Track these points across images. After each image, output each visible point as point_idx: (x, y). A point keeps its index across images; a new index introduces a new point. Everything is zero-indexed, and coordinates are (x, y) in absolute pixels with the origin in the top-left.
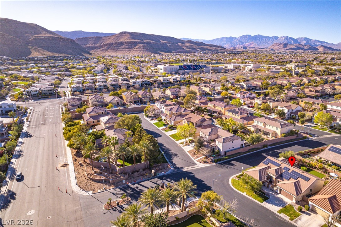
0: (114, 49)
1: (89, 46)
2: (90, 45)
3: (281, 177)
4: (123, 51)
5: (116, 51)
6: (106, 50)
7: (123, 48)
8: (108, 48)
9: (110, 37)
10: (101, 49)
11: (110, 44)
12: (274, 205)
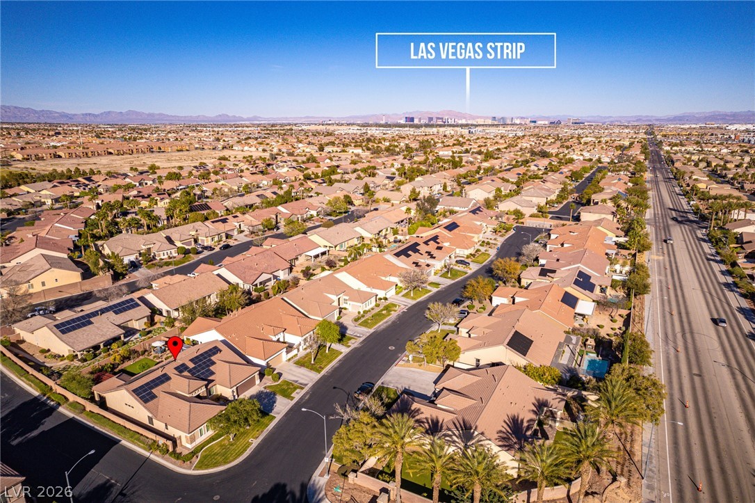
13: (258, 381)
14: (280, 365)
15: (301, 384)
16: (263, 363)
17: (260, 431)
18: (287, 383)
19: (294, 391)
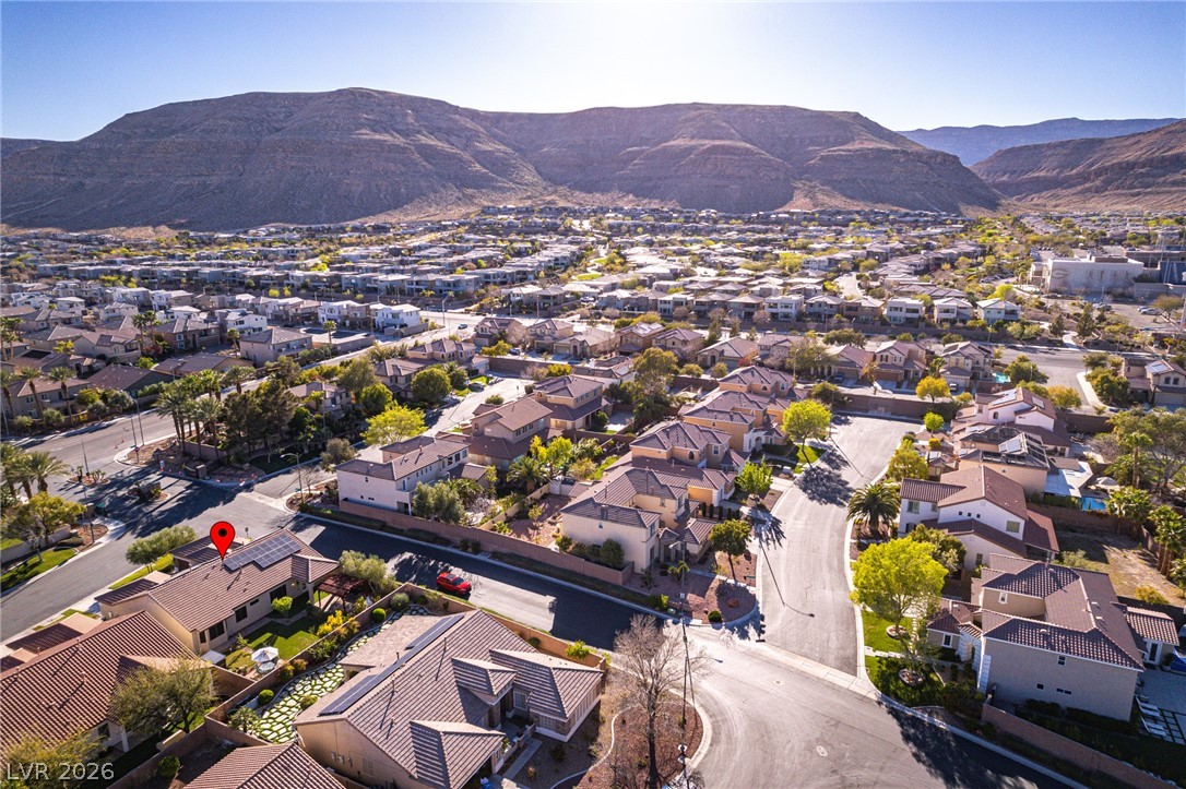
0: (1132, 187)
1: (1038, 178)
2: (1042, 174)
4: (1167, 192)
5: (1138, 194)
6: (1098, 191)
7: (1175, 183)
8: (1107, 183)
9: (1137, 138)
10: (1079, 188)
11: (1122, 168)
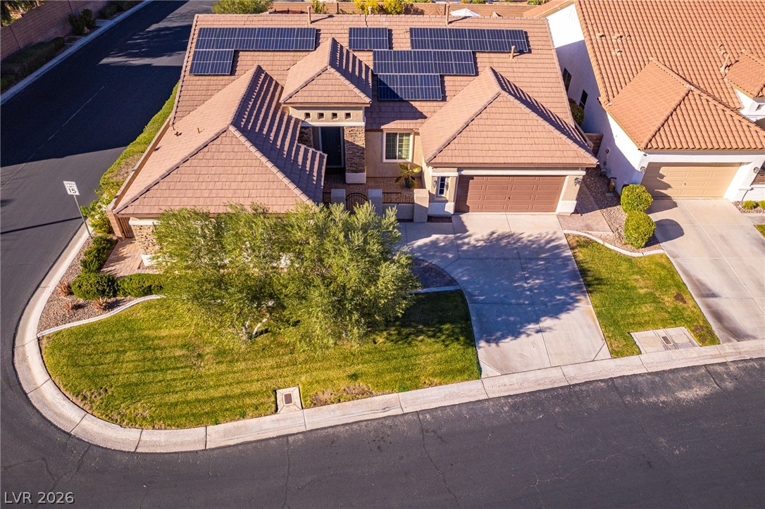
3: (388, 106)
12: (547, 322)
13: (566, 204)
14: (701, 203)
15: (718, 317)
16: (636, 158)
17: (361, 384)
18: (668, 277)
19: (665, 324)
